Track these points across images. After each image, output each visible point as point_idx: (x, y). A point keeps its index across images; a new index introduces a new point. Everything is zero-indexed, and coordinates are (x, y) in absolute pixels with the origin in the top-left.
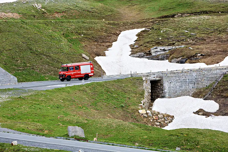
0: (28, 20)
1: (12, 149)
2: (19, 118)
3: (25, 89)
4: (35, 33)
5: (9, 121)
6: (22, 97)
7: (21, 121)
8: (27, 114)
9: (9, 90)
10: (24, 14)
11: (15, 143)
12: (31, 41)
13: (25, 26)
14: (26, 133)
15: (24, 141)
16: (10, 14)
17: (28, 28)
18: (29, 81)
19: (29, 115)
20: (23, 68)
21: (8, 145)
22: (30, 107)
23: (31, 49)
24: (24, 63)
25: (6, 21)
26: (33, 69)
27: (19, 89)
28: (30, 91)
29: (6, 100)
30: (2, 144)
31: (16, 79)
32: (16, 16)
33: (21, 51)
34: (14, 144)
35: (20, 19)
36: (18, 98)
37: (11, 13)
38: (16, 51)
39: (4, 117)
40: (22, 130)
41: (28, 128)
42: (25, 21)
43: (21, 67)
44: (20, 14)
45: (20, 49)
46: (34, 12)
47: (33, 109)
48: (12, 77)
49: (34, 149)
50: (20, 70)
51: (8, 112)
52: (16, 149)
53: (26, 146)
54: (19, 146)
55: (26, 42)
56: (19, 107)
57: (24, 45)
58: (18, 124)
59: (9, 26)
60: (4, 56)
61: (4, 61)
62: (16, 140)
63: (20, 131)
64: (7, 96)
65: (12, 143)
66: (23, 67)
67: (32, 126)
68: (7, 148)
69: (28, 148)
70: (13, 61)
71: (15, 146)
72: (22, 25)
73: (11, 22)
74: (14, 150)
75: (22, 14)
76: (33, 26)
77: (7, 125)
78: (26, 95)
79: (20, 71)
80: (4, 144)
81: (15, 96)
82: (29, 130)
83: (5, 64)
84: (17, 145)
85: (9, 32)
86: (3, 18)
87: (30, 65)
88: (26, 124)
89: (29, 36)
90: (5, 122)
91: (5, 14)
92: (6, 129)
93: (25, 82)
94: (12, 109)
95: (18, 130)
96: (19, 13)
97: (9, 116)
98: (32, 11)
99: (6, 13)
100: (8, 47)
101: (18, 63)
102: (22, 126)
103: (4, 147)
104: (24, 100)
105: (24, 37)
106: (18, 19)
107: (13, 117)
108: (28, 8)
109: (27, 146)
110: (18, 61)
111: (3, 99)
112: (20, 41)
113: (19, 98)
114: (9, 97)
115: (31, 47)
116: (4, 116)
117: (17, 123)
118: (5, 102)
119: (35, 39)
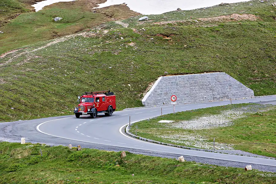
0: (266, 22)
1: (245, 175)
2: (255, 138)
3: (263, 104)
4: (274, 38)
5: (244, 142)
6: (259, 113)
7: (258, 142)
8: (265, 133)
9: (244, 105)
10: (262, 16)
11: (249, 167)
12: (270, 47)
13: (263, 29)
14: (263, 155)
15: (260, 165)
16: (245, 16)
17: (267, 31)
18: (268, 94)
19: (267, 135)
20: (261, 80)
21: (241, 170)
22: (269, 125)
23: (270, 57)
24: (262, 73)
25: (240, 24)
26: (272, 79)
27: (255, 104)
28: (268, 106)
29: (240, 117)
30: (234, 168)
31: (252, 92)
32: (252, 17)
33: (258, 59)
34: (248, 169)
35: (257, 21)
36: (254, 115)
37: (247, 14)
38: (252, 60)
39: (238, 137)
40: (259, 152)
41: (265, 150)
42: (262, 24)
43: (258, 79)
44: (257, 15)
45: (257, 57)
46: (273, 13)
47: (272, 128)
48: (248, 89)
49: (272, 175)
50: (257, 81)
51: (242, 131)
52: (250, 175)
53: (262, 171)
54: (254, 171)
55: (264, 48)
56: (256, 126)
57: (262, 51)
58: (254, 145)
59: (244, 30)
60: (238, 65)
61: (239, 71)
62: (250, 164)
63: (256, 154)
64: (242, 113)
65: (246, 168)
66: (261, 78)
67: (271, 148)
68: (240, 174)
69: (264, 174)
70: (249, 70)
71: (249, 171)
72: (259, 28)
73: (247, 24)
74: (248, 176)
75: (260, 15)
76: (273, 29)
77: (241, 146)
78: (264, 111)
79: (257, 83)
80: (236, 168)
81: (251, 112)
82: (267, 152)
83: (240, 75)
84: (252, 171)
85: (244, 36)
86: (237, 21)
87: (269, 75)
88: (264, 145)
89: (268, 41)
90: (238, 143)
91: (240, 16)
92: (240, 152)
93: (263, 95)
94: (248, 127)
95: (254, 152)
96: (255, 14)
97: (244, 136)
98: (272, 11)
99: (241, 14)
100: (242, 55)
101: (254, 73)
102: (259, 147)
103: (236, 173)
104: (262, 117)
105: (262, 43)
106: (255, 21)
107: (248, 137)
108: (266, 7)
109: (264, 171)
110: (254, 71)
111: (238, 115)
112: (257, 47)
113: (256, 114)
114: (244, 113)
115: (269, 54)
116: (238, 135)
117: (252, 144)
118: (240, 119)
119: (274, 44)
